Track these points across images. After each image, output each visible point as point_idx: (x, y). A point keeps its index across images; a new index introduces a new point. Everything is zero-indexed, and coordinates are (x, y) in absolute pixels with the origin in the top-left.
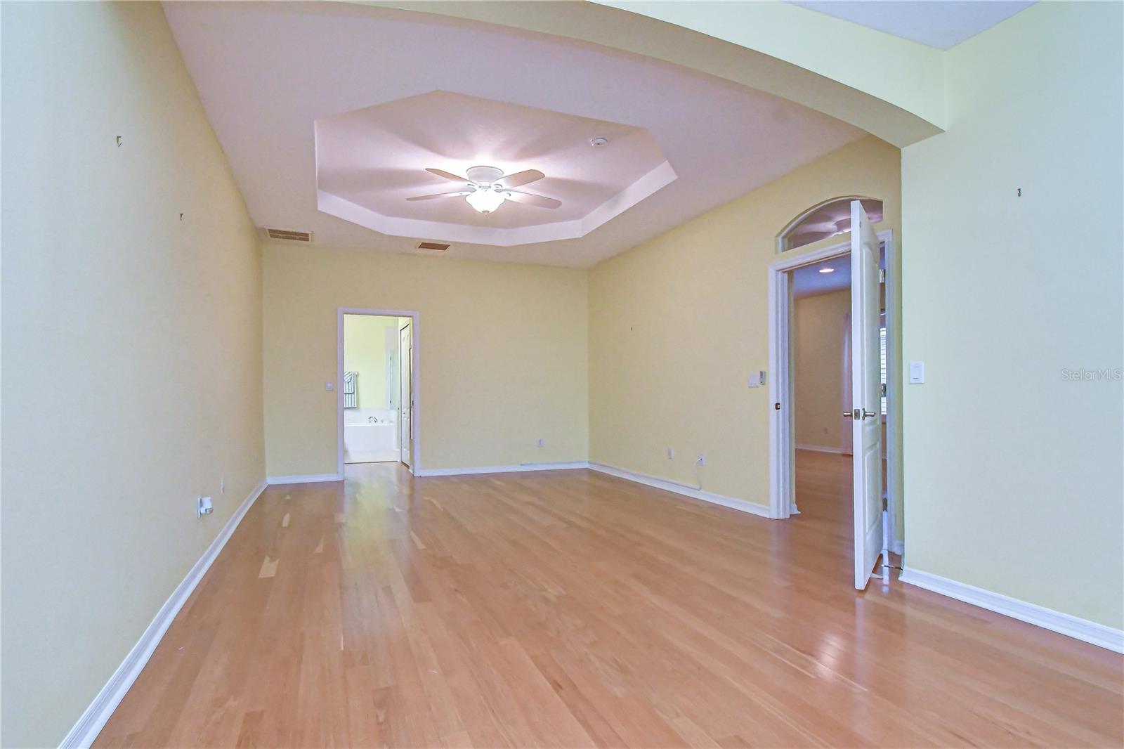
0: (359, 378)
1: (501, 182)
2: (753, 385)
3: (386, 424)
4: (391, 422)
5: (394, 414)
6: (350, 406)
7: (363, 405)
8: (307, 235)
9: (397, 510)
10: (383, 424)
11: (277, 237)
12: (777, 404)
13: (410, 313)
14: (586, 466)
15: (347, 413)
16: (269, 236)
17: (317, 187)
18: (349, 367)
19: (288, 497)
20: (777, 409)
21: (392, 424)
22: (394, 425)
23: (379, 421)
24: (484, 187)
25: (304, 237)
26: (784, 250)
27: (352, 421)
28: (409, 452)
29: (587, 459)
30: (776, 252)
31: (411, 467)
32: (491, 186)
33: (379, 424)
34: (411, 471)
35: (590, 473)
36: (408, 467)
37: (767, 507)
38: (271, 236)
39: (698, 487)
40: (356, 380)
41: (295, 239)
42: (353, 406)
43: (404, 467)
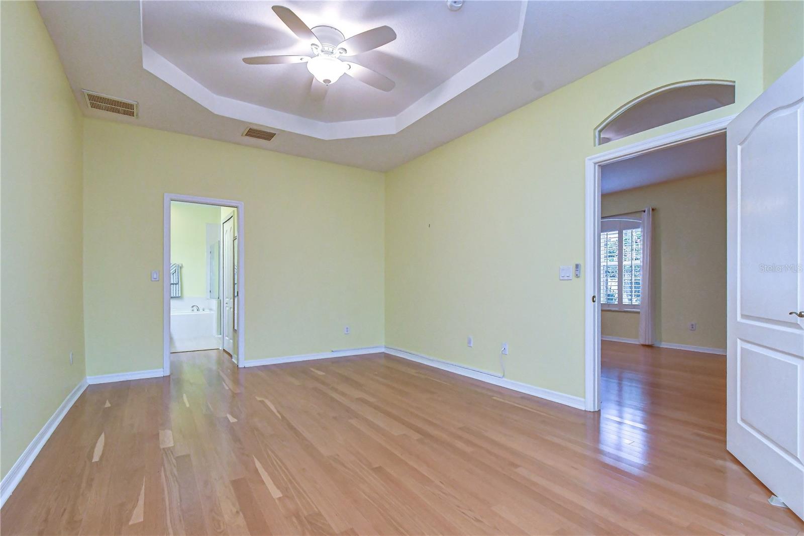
0: (184, 270)
1: (344, 45)
2: (567, 278)
3: (207, 312)
4: (211, 310)
5: (214, 304)
6: (175, 296)
7: (186, 293)
8: (130, 106)
9: (232, 420)
10: (204, 312)
11: (99, 107)
12: (594, 297)
13: (234, 203)
14: (383, 350)
15: (173, 303)
16: (89, 106)
17: (142, 42)
18: (175, 259)
19: (108, 405)
20: (594, 301)
21: (212, 312)
22: (214, 313)
23: (201, 310)
24: (327, 53)
25: (127, 109)
26: (600, 144)
27: (178, 310)
28: (231, 341)
29: (384, 344)
30: (595, 146)
31: (235, 356)
32: (334, 51)
33: (201, 312)
34: (234, 360)
35: (387, 356)
36: (231, 356)
37: (583, 399)
38: (93, 106)
39: (500, 375)
40: (180, 272)
41: (118, 112)
42: (177, 296)
43: (226, 356)
